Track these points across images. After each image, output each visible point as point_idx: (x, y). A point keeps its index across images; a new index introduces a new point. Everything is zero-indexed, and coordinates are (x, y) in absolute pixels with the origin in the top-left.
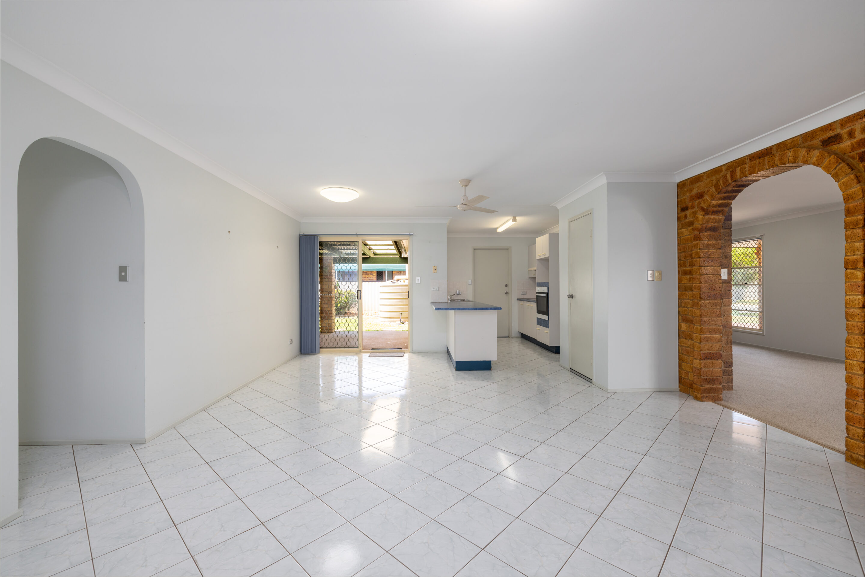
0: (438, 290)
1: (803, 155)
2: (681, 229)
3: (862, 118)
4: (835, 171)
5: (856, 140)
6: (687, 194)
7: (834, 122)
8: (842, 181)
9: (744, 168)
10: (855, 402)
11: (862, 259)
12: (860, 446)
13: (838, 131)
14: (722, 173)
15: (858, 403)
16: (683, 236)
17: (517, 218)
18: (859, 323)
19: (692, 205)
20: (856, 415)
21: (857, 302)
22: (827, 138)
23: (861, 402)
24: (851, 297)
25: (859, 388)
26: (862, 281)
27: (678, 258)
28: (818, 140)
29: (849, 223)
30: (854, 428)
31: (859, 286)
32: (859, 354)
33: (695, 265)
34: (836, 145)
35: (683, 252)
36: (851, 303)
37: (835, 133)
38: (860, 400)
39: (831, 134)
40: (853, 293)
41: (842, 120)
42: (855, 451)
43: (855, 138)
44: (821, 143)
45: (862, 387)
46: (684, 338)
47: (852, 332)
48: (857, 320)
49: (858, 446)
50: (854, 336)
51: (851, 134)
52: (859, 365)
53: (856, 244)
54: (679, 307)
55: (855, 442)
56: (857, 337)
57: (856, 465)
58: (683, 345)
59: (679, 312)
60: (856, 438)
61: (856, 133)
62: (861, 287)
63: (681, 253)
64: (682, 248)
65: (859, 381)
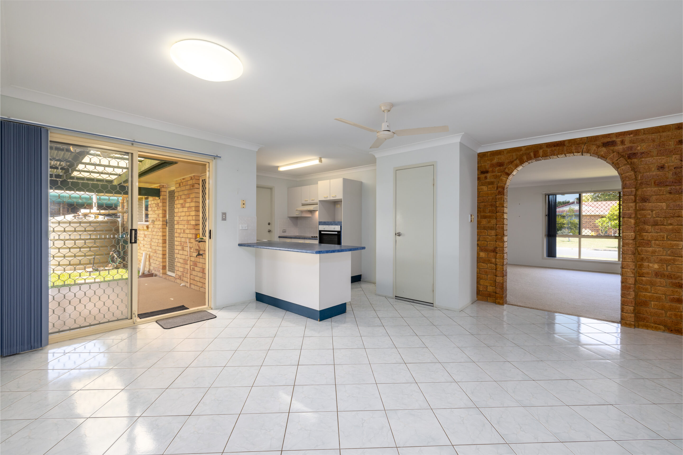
0: (246, 228)
1: (594, 149)
2: (480, 186)
3: (630, 135)
4: (617, 161)
5: (626, 146)
6: (488, 162)
7: (611, 134)
8: (622, 168)
9: (546, 151)
10: (629, 292)
11: (634, 213)
12: (631, 316)
13: (614, 139)
14: (522, 152)
15: (630, 292)
16: (482, 191)
17: (323, 159)
18: (631, 248)
19: (492, 170)
20: (629, 299)
21: (630, 236)
22: (606, 142)
23: (632, 292)
24: (627, 234)
25: (631, 284)
26: (634, 224)
27: (478, 206)
28: (600, 142)
29: (626, 192)
30: (627, 307)
31: (632, 228)
32: (631, 265)
33: (499, 212)
34: (612, 147)
35: (483, 202)
36: (627, 237)
37: (612, 140)
38: (632, 290)
39: (609, 140)
40: (628, 231)
41: (617, 133)
42: (628, 320)
43: (625, 145)
44: (602, 144)
45: (634, 283)
46: (482, 263)
47: (627, 253)
48: (630, 246)
49: (630, 316)
50: (628, 255)
51: (623, 142)
52: (632, 271)
53: (630, 204)
54: (478, 241)
55: (628, 314)
56: (630, 256)
57: (629, 327)
58: (481, 267)
59: (477, 244)
60: (629, 312)
61: (626, 142)
62: (633, 228)
63: (480, 203)
64: (481, 199)
65: (631, 280)
